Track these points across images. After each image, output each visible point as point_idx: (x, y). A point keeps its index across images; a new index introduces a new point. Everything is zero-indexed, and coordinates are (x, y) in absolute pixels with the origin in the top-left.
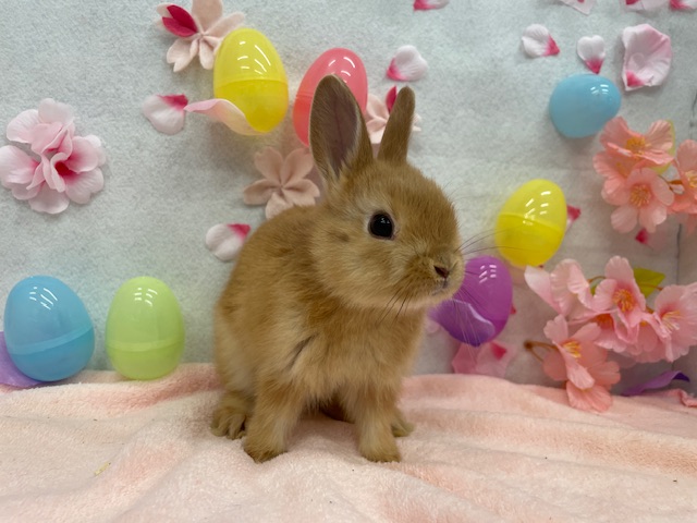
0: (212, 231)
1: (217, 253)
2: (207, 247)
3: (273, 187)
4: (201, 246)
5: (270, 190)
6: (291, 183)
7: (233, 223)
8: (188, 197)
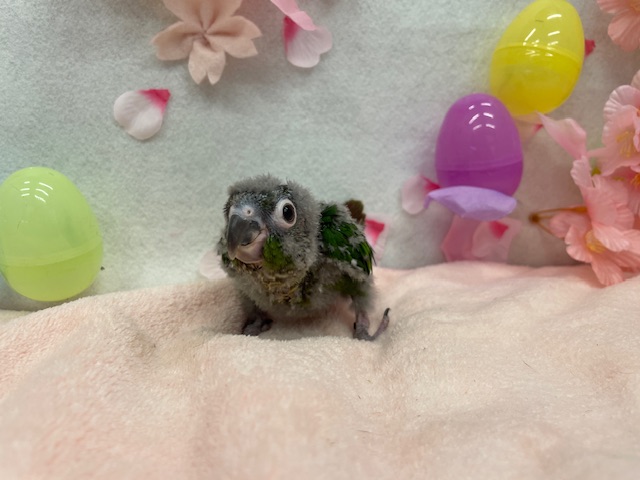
0: (121, 101)
1: (131, 132)
2: (116, 123)
3: (193, 34)
4: (109, 123)
5: (190, 39)
6: (216, 26)
7: (147, 88)
8: (83, 57)
